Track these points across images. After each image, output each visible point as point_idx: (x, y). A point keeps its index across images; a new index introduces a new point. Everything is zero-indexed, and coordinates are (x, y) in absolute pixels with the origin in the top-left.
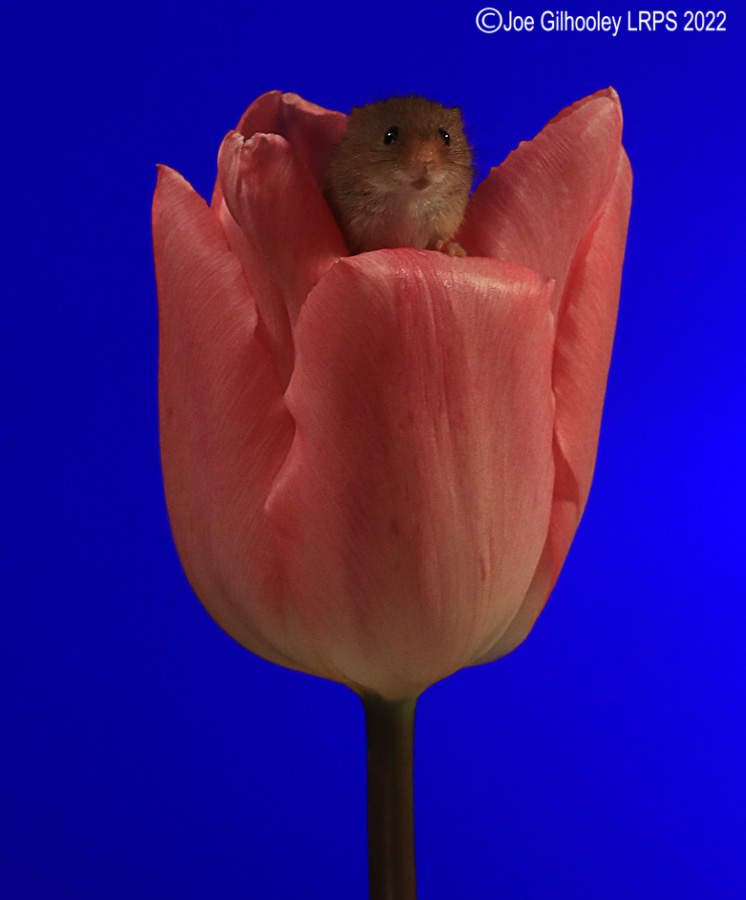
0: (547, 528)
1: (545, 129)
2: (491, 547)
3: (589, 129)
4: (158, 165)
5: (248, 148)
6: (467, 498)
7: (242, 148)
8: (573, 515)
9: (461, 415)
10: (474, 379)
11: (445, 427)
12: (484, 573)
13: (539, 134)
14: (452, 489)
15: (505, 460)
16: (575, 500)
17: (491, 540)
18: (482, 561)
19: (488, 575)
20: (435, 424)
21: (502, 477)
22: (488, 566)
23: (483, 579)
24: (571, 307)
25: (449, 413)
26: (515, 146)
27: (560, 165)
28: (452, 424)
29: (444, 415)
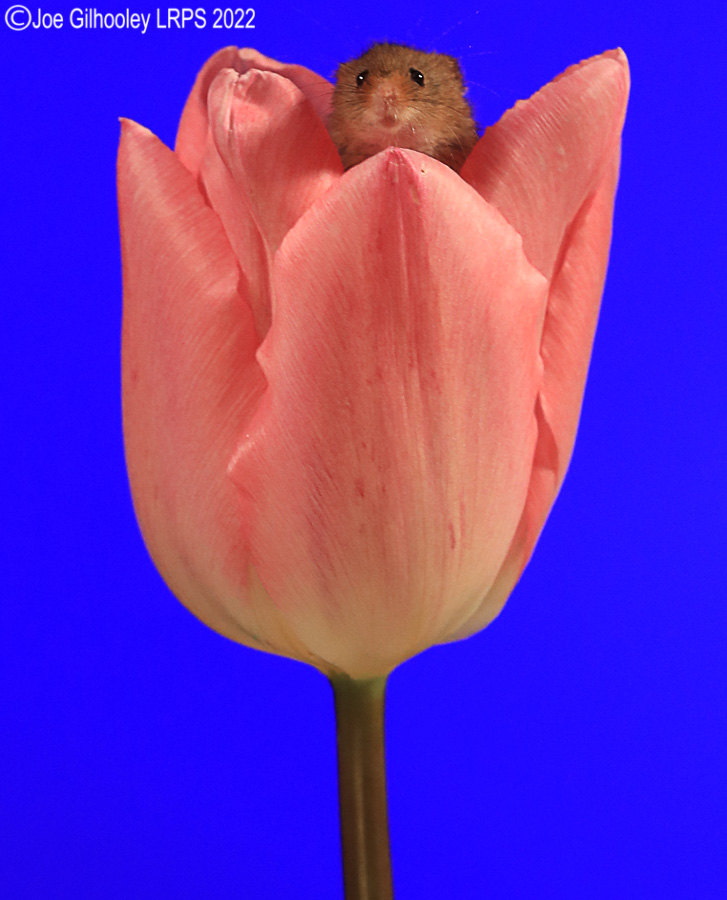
0: (525, 497)
1: (544, 88)
2: (461, 514)
3: (590, 91)
4: (121, 119)
5: (243, 83)
6: (437, 461)
7: (237, 83)
8: (552, 485)
9: (433, 374)
10: (447, 337)
11: (416, 385)
12: (453, 541)
13: (537, 94)
14: (421, 451)
15: (481, 424)
16: (555, 468)
17: (462, 507)
18: (451, 527)
19: (458, 544)
20: (405, 381)
21: (477, 441)
22: (458, 535)
23: (453, 547)
24: (567, 265)
25: (420, 371)
26: (511, 105)
27: (558, 127)
28: (423, 383)
29: (415, 373)
